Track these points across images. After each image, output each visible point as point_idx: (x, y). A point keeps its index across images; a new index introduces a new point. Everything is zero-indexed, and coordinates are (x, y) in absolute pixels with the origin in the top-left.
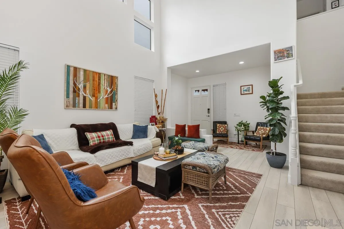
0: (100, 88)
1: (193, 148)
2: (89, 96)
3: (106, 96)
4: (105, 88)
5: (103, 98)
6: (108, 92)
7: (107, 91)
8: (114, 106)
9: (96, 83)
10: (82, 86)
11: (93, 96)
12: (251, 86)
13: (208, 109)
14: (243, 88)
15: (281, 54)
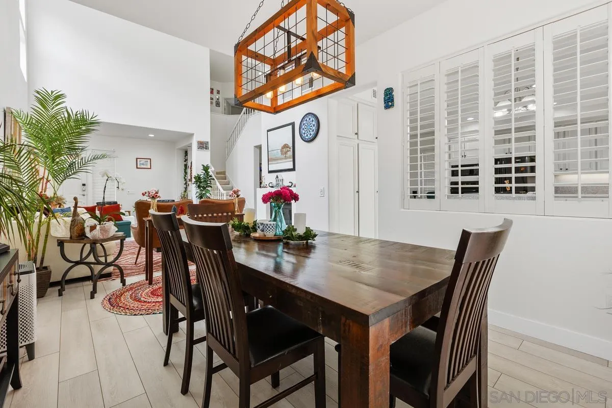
12: (149, 160)
13: (84, 185)
14: (140, 161)
15: (203, 146)
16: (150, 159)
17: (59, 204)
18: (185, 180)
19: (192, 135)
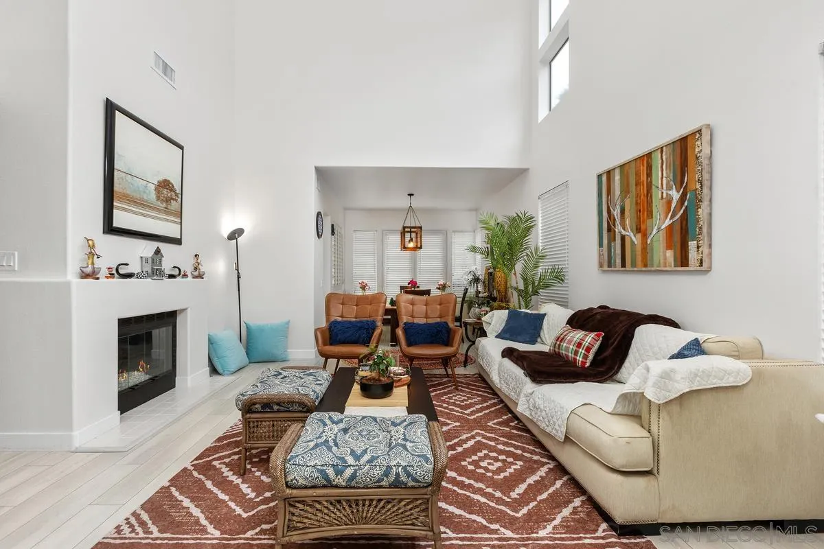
0: (652, 201)
2: (629, 234)
3: (668, 222)
4: (665, 195)
5: (659, 229)
6: (673, 206)
7: (669, 202)
8: (693, 255)
9: (644, 190)
10: (619, 212)
11: (638, 230)
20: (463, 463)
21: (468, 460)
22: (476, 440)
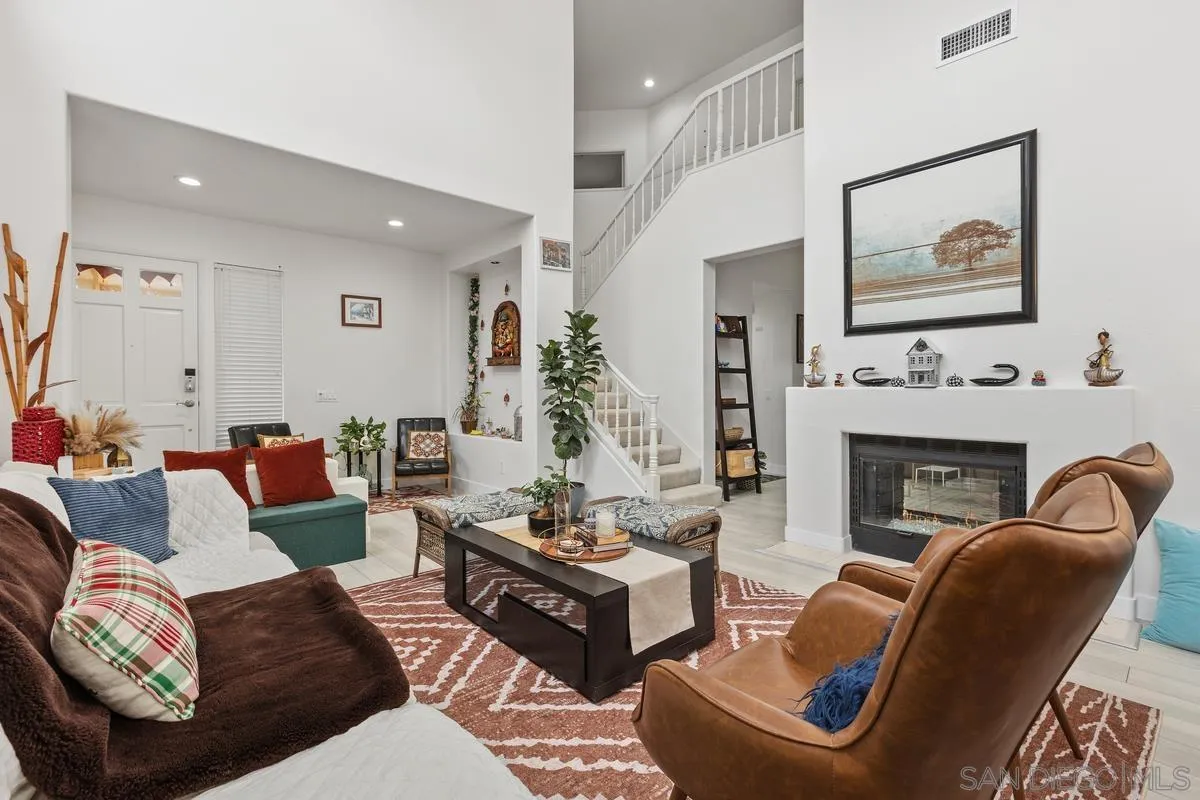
1: (506, 514)
12: (377, 302)
13: (190, 372)
14: (352, 305)
15: (554, 254)
16: (379, 300)
17: (109, 446)
18: (473, 360)
19: (526, 219)
20: (439, 641)
21: (435, 647)
22: (437, 684)
